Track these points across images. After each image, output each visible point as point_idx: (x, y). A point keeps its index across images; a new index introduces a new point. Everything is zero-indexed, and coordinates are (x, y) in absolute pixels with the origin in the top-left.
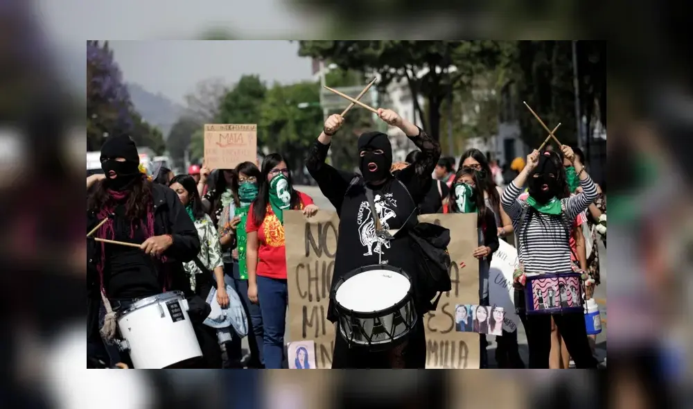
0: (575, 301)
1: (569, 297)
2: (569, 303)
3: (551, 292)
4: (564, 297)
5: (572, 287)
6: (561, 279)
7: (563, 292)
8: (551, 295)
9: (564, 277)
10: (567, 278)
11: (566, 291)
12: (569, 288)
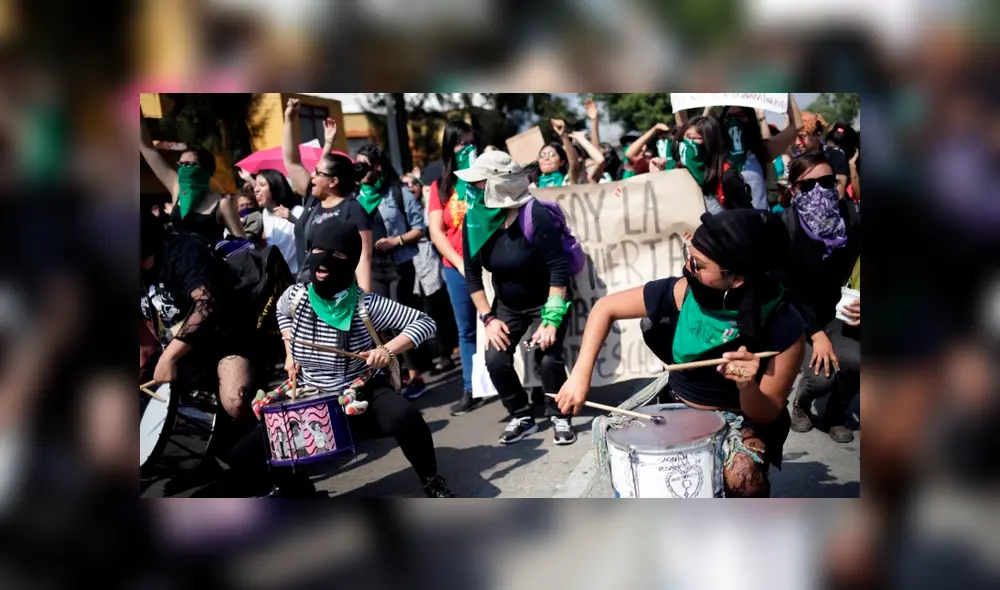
0: (321, 445)
1: (310, 440)
2: (309, 450)
3: (280, 434)
4: (300, 441)
5: (313, 423)
6: (292, 414)
7: (297, 434)
8: (281, 440)
9: (296, 410)
10: (301, 411)
11: (301, 432)
12: (307, 425)
